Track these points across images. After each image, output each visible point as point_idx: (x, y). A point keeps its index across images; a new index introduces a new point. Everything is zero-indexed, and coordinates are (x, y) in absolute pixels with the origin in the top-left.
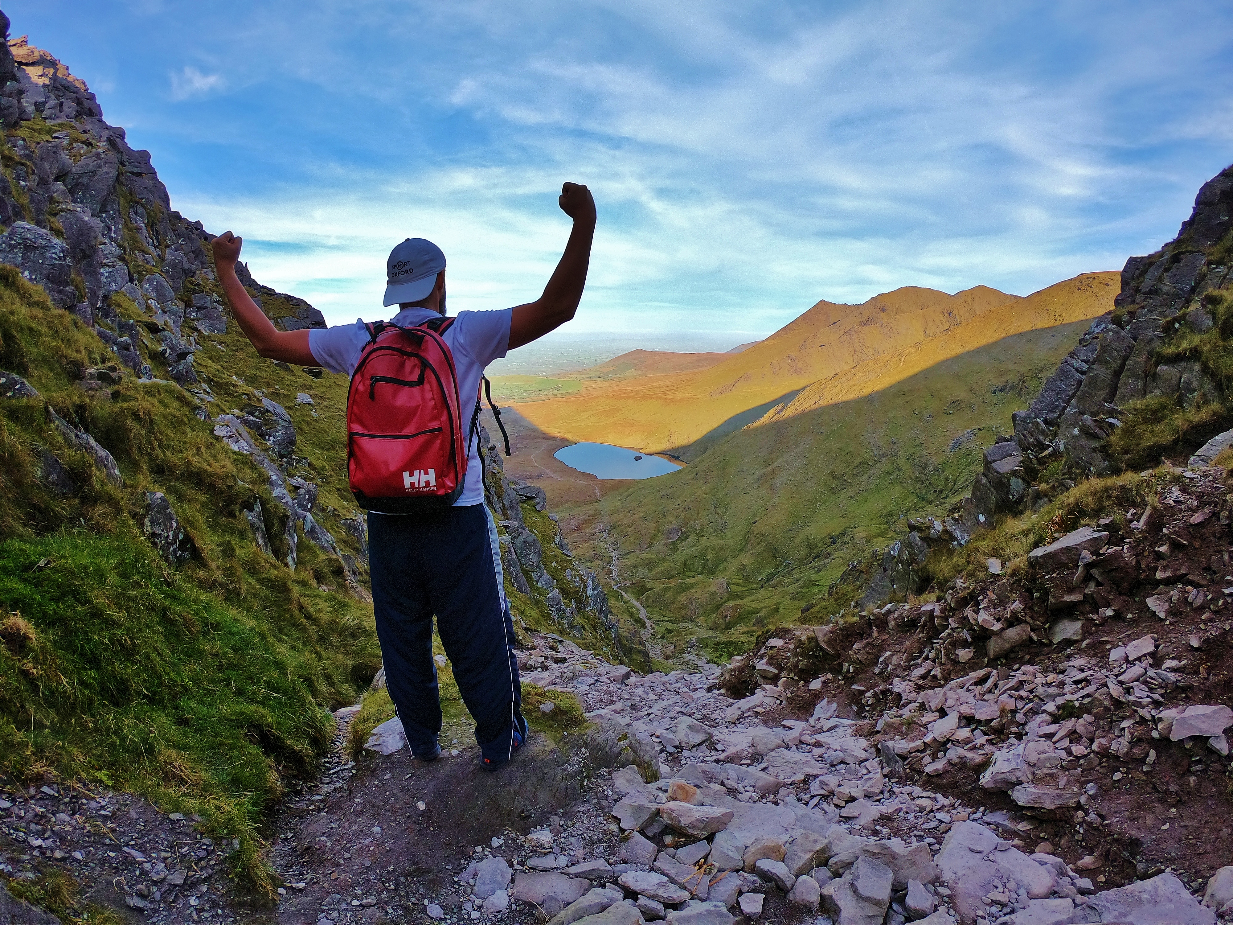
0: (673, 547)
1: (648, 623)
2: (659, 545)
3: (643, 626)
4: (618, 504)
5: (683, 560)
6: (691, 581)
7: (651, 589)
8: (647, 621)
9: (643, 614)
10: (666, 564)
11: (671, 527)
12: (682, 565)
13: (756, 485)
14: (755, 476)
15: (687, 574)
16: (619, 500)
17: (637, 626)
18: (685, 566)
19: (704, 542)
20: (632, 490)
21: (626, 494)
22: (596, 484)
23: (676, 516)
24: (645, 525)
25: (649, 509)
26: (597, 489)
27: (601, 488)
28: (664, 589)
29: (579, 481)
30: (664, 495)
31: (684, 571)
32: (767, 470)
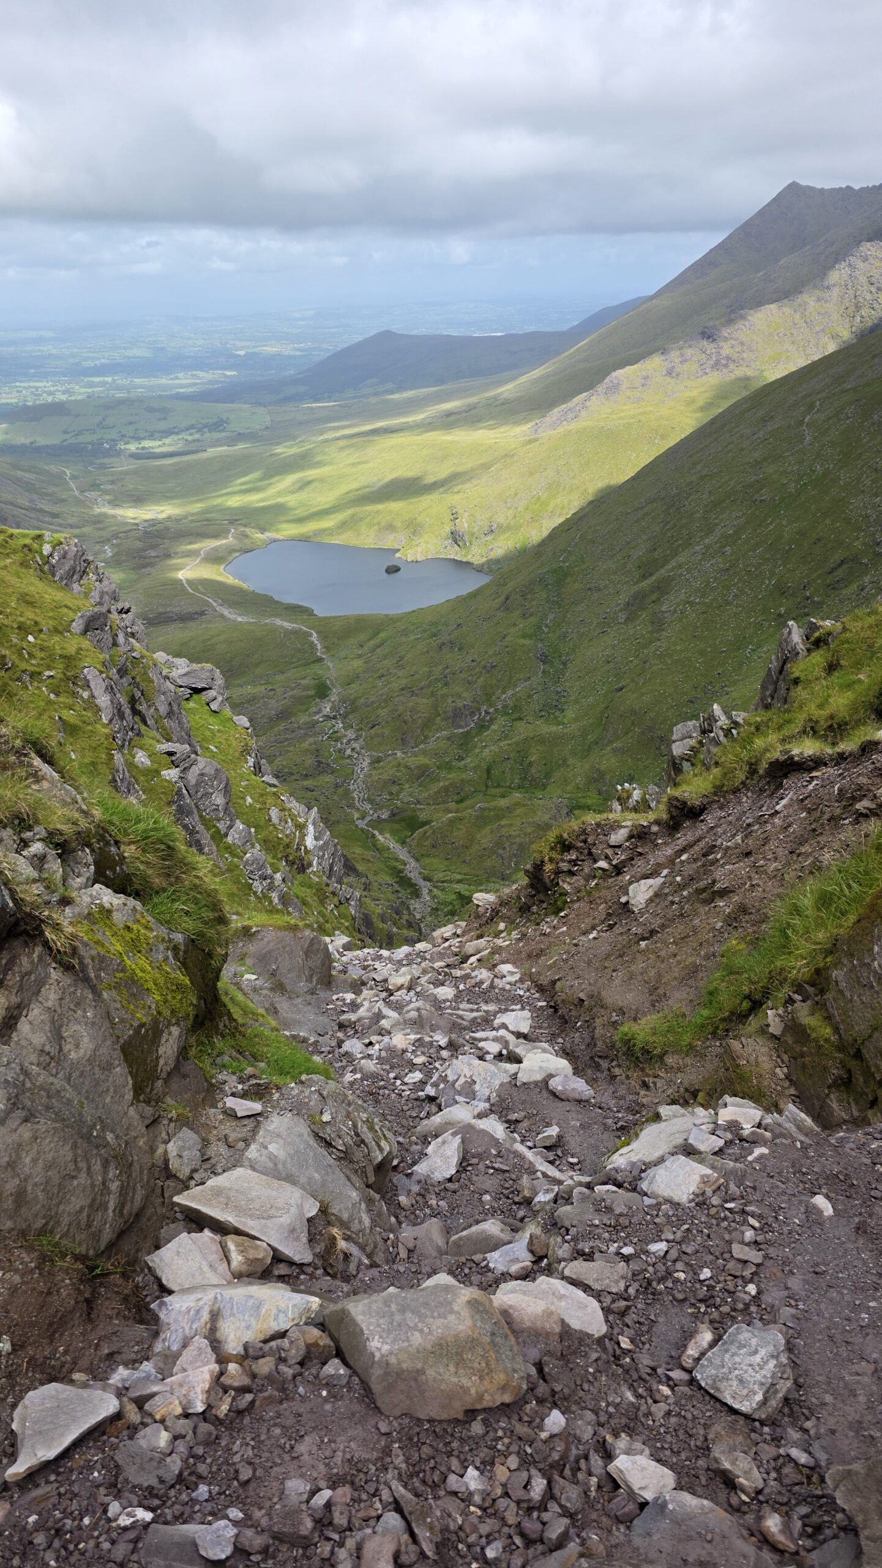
0: (465, 742)
1: (425, 887)
2: (438, 739)
3: (416, 894)
4: (358, 663)
5: (483, 765)
6: (503, 803)
7: (427, 823)
8: (421, 882)
9: (412, 869)
10: (452, 775)
11: (460, 704)
12: (482, 775)
13: (622, 617)
14: (622, 599)
15: (493, 791)
16: (360, 656)
17: (404, 894)
18: (489, 777)
19: (523, 730)
20: (383, 635)
21: (372, 643)
22: (313, 628)
23: (469, 683)
24: (410, 704)
25: (416, 672)
26: (315, 635)
27: (323, 636)
28: (451, 822)
29: (279, 622)
30: (444, 644)
31: (487, 787)
32: (645, 584)
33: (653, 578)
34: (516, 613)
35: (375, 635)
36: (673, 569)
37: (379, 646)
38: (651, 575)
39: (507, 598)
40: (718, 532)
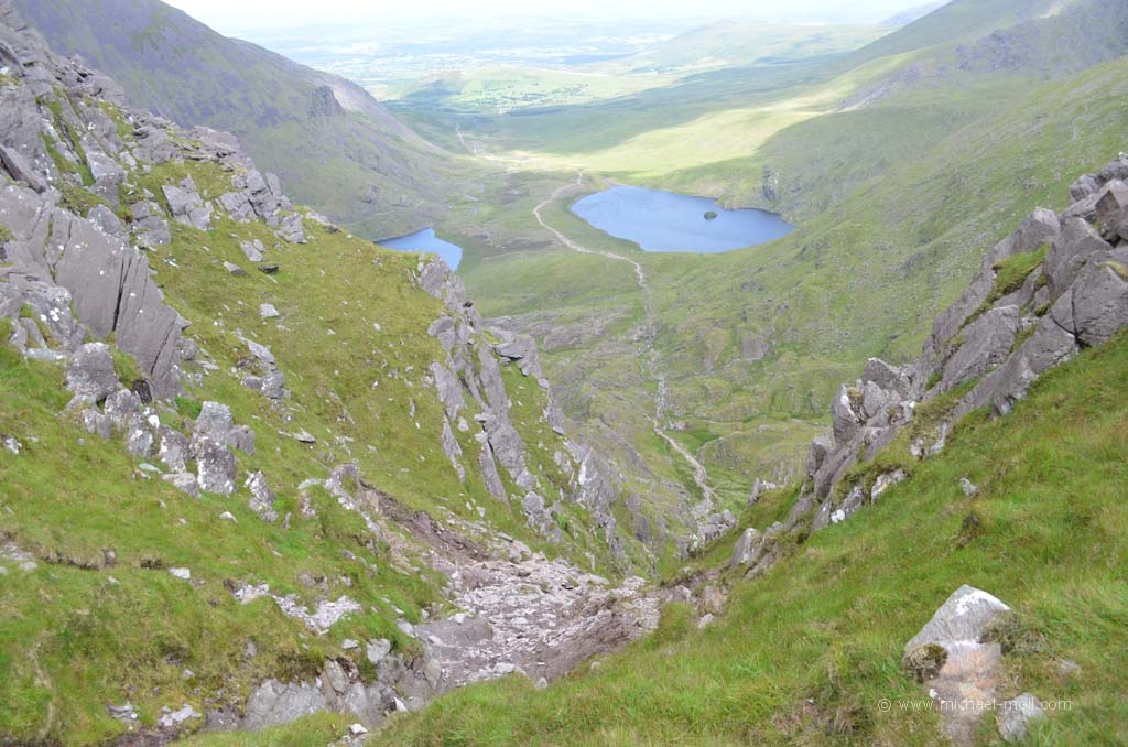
0: (756, 370)
1: (708, 491)
2: (733, 366)
5: (770, 392)
6: (784, 427)
7: (717, 436)
8: (705, 488)
9: (700, 475)
10: (742, 397)
11: (754, 336)
12: (769, 402)
13: (902, 274)
14: (903, 259)
15: (776, 415)
16: (674, 288)
18: (773, 402)
19: (807, 364)
20: (696, 271)
21: (685, 278)
22: (636, 261)
23: (764, 319)
24: (713, 333)
25: (720, 306)
26: (639, 267)
27: (645, 268)
28: (737, 438)
29: (611, 255)
30: (746, 284)
31: (771, 410)
32: (924, 248)
33: (932, 243)
34: (811, 263)
35: (689, 270)
36: (948, 238)
37: (691, 280)
38: (930, 240)
39: (804, 249)
40: (991, 210)
